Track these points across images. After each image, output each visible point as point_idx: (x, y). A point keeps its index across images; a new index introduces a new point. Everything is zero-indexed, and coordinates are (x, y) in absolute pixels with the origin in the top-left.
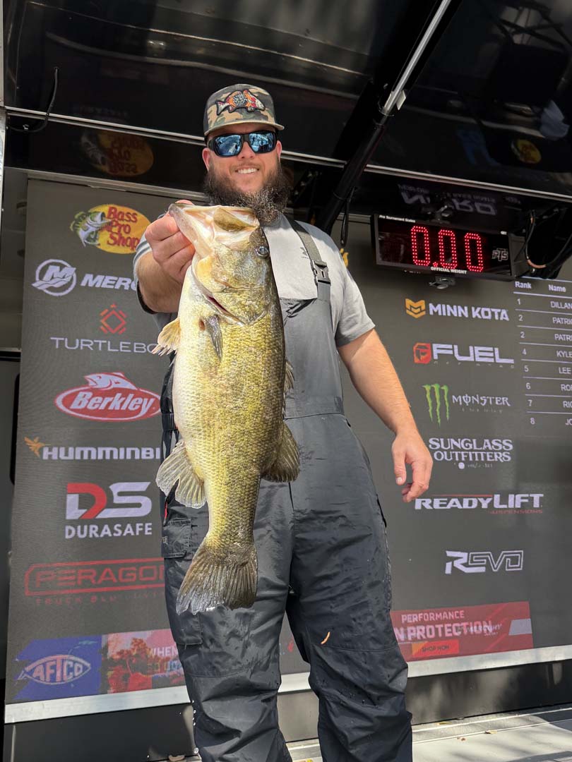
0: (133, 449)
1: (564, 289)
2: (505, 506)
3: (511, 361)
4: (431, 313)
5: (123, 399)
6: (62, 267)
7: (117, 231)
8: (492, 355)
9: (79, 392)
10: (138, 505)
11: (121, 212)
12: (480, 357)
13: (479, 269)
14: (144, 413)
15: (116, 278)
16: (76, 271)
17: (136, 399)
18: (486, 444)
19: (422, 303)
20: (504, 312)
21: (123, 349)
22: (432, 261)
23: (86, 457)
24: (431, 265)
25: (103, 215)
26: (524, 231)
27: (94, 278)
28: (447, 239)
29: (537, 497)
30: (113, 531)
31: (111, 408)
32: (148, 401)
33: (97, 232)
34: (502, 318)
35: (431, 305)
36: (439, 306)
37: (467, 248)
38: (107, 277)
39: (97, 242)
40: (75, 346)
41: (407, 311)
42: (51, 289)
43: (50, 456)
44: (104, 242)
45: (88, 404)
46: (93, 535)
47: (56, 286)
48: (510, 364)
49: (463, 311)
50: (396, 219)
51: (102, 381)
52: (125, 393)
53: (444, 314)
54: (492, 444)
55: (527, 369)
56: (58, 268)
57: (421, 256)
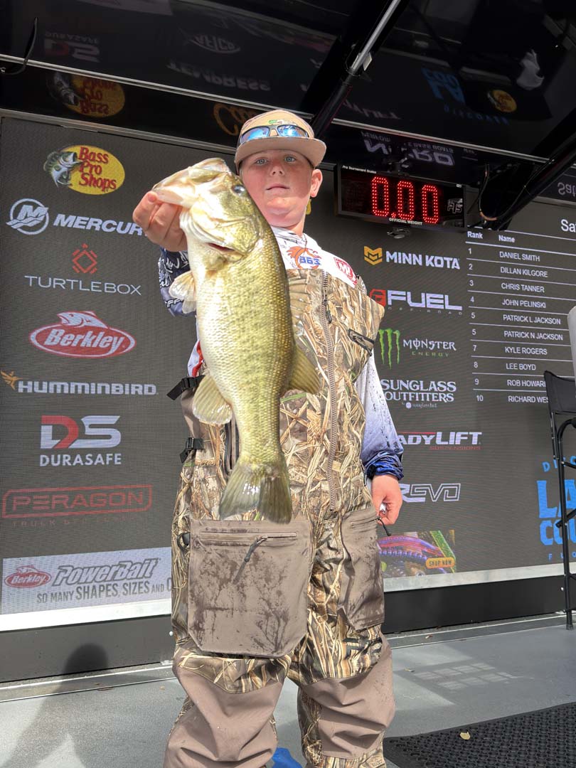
0: (104, 385)
1: (513, 240)
2: (447, 443)
3: (460, 308)
4: (388, 260)
5: (94, 337)
6: (35, 206)
7: (88, 172)
8: (442, 301)
9: (52, 329)
10: (108, 437)
11: (92, 153)
12: (431, 303)
13: (434, 221)
14: (114, 351)
15: (87, 219)
16: (48, 211)
17: (106, 338)
18: (432, 386)
19: (379, 251)
20: (455, 261)
21: (94, 288)
22: (391, 212)
23: (59, 391)
24: (389, 216)
25: (75, 155)
26: (479, 183)
27: (66, 218)
28: (405, 191)
29: (475, 436)
30: (84, 460)
31: (83, 345)
32: (118, 341)
33: (69, 172)
34: (453, 267)
35: (387, 252)
36: (395, 253)
37: (424, 199)
38: (78, 217)
39: (70, 182)
40: (48, 284)
41: (366, 259)
42: (24, 228)
43: (25, 390)
44: (76, 182)
45: (60, 341)
46: (66, 463)
47: (30, 225)
48: (459, 311)
49: (417, 259)
50: (358, 169)
51: (74, 319)
52: (96, 331)
53: (400, 262)
54: (437, 386)
55: (473, 315)
56: (31, 207)
57: (381, 207)
